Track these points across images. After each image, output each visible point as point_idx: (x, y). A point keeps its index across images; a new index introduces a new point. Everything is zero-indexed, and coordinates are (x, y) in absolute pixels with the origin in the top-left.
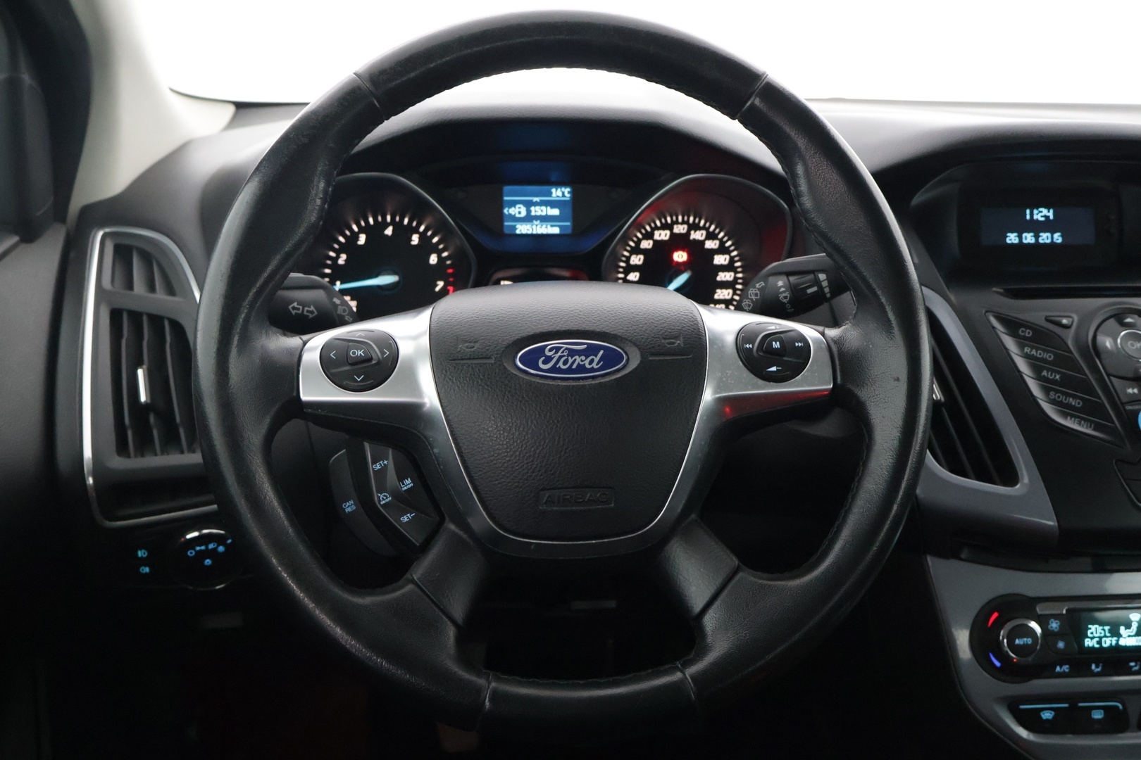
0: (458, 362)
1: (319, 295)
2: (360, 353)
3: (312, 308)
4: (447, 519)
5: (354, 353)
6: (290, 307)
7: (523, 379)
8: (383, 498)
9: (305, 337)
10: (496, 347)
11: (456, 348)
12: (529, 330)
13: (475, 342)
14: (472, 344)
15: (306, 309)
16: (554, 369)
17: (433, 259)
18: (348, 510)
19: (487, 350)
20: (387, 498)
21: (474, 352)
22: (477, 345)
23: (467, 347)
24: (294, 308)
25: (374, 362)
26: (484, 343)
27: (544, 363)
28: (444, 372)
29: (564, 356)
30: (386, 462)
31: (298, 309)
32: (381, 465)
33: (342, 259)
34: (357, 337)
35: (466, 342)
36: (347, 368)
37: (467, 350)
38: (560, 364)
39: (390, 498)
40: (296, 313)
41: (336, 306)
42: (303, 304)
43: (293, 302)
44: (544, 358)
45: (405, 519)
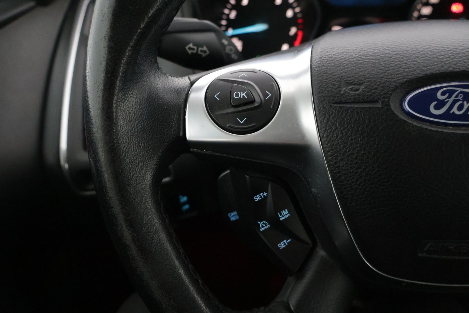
0: (342, 105)
1: (211, 37)
2: (243, 95)
3: (205, 48)
4: (319, 245)
5: (237, 95)
6: (187, 48)
7: (413, 126)
8: (262, 226)
9: (193, 77)
10: (382, 90)
11: (340, 91)
12: (418, 71)
13: (359, 85)
14: (357, 87)
15: (200, 49)
16: (447, 115)
17: (290, 13)
18: (233, 219)
19: (374, 93)
20: (266, 225)
21: (358, 95)
22: (362, 88)
23: (351, 90)
24: (190, 48)
25: (256, 104)
26: (369, 85)
27: (437, 108)
28: (327, 115)
29: (459, 100)
30: (265, 194)
31: (193, 49)
32: (261, 197)
33: (233, 15)
34: (241, 78)
35: (351, 84)
36: (232, 110)
37: (351, 92)
38: (455, 110)
39: (269, 226)
40: (192, 53)
41: (224, 46)
42: (198, 45)
43: (189, 43)
44: (435, 103)
45: (282, 245)
